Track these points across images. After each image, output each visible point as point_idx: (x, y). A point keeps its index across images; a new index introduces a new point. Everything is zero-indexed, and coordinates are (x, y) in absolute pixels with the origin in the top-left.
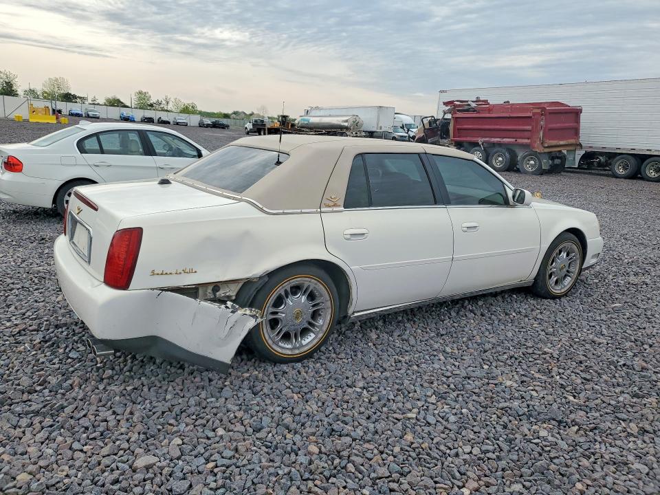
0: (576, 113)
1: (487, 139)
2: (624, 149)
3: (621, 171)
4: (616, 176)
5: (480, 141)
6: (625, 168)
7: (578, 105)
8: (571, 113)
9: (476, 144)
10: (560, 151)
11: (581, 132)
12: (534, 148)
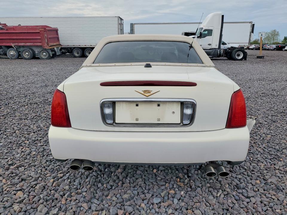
0: (56, 31)
1: (16, 44)
2: (76, 46)
3: (76, 55)
4: (75, 57)
5: (13, 45)
6: (78, 53)
7: (56, 27)
8: (54, 30)
9: (11, 47)
10: (54, 48)
11: (60, 39)
12: (44, 47)
